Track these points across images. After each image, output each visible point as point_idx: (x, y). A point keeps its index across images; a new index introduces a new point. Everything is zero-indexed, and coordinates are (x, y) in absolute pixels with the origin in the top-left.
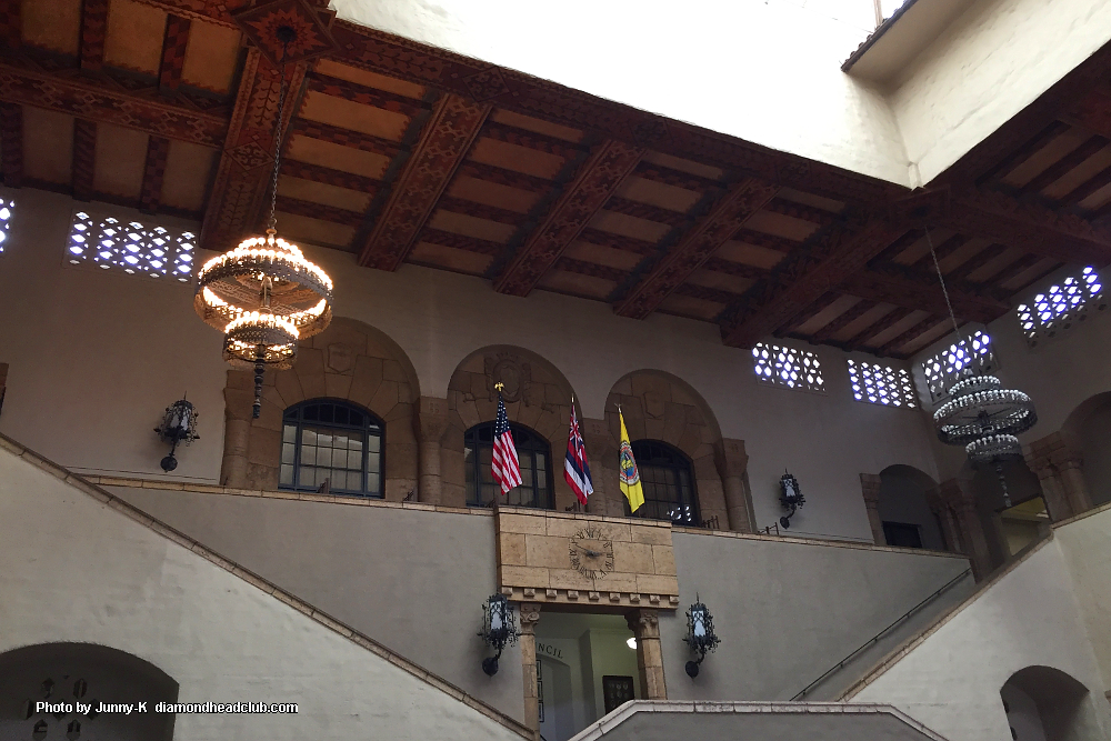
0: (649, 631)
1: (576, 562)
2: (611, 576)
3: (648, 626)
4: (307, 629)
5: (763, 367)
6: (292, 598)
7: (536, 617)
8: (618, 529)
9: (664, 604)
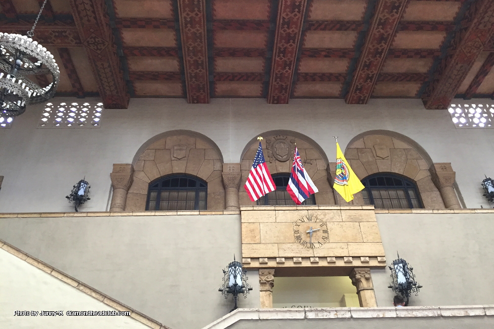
0: (364, 284)
1: (298, 238)
2: (326, 245)
3: (363, 280)
4: (46, 283)
5: (458, 118)
6: (39, 262)
7: (271, 278)
8: (331, 213)
9: (373, 263)
